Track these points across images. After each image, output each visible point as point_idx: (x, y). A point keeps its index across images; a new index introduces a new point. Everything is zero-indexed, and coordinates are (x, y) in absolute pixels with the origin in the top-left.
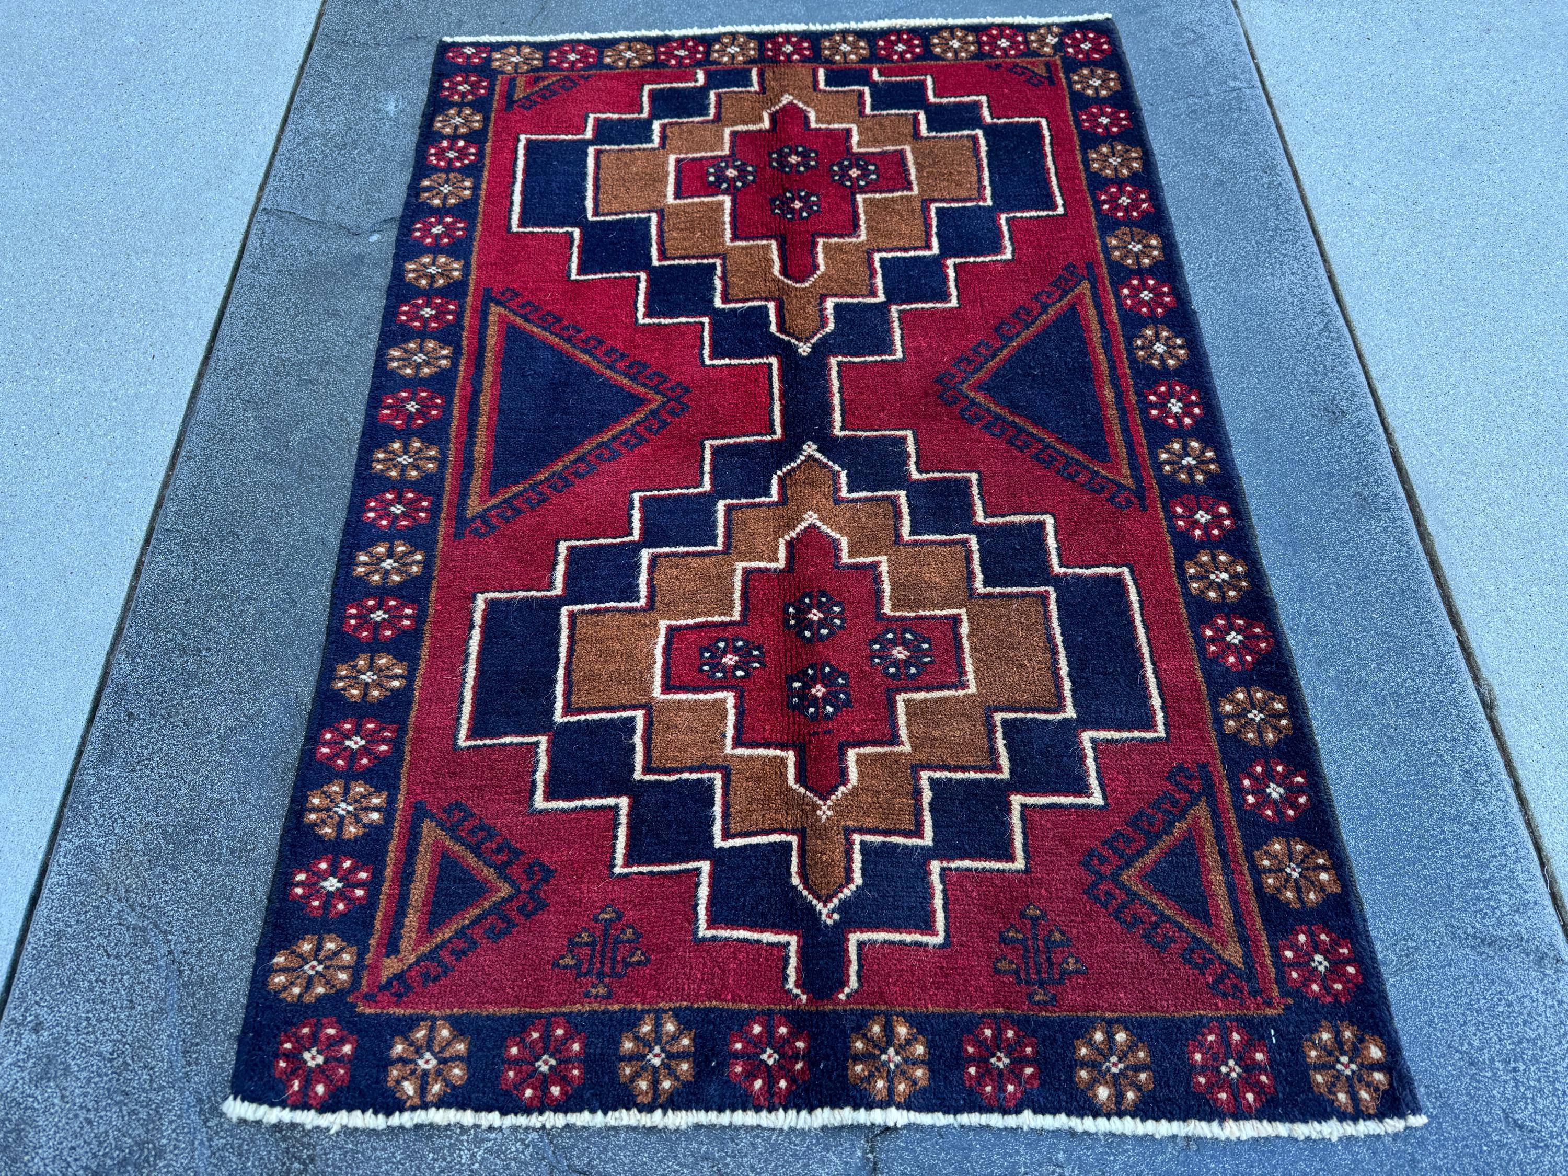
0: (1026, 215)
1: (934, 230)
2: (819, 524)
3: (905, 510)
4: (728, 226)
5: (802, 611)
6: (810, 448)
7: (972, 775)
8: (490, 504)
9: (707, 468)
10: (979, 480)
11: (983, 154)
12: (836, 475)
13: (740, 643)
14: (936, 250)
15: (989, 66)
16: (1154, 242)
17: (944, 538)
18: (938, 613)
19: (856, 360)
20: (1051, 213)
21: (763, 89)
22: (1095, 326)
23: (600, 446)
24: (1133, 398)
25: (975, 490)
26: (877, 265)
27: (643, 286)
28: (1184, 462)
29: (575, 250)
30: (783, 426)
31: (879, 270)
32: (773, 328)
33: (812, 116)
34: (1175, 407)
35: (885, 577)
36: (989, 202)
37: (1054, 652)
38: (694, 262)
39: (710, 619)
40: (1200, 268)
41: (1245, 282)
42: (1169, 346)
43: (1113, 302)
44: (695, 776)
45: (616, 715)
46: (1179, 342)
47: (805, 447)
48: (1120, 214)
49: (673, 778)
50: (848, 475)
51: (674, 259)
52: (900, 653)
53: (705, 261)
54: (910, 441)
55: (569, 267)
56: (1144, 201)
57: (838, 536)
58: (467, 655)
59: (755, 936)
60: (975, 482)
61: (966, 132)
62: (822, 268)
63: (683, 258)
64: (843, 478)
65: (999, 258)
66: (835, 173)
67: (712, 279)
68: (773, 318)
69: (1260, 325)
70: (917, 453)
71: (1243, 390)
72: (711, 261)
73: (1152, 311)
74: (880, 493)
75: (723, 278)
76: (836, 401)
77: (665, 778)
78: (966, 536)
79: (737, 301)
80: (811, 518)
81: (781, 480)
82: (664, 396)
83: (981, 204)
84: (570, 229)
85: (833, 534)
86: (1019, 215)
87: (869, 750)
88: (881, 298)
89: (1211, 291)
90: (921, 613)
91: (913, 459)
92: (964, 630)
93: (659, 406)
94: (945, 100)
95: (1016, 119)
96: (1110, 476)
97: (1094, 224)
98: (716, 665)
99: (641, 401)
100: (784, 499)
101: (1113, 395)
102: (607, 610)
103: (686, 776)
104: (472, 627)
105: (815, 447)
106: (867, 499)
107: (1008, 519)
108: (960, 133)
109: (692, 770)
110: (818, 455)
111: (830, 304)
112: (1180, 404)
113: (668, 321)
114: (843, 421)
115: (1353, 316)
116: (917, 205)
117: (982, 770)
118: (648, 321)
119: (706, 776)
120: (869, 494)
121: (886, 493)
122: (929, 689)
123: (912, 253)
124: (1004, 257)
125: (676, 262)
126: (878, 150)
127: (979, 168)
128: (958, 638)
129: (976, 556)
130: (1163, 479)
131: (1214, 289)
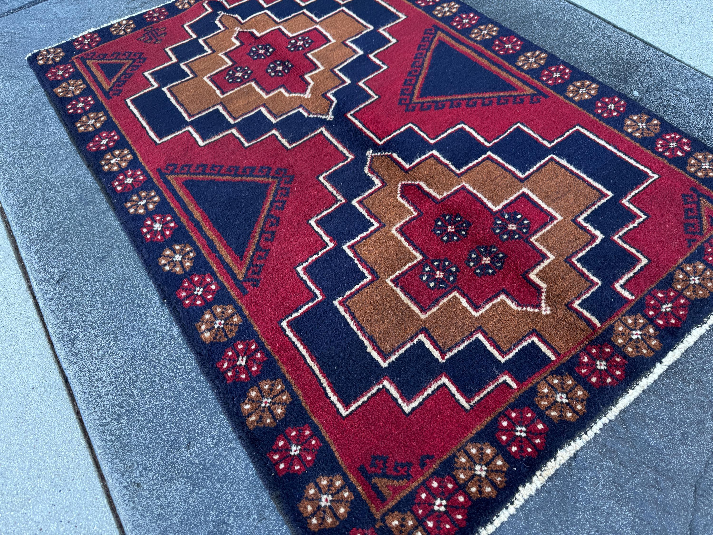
0: (306, 307)
1: (356, 261)
2: (302, 95)
3: (269, 116)
4: (475, 192)
5: (285, 67)
6: (330, 117)
7: (193, 59)
8: (436, 38)
9: (367, 89)
10: (243, 144)
11: (367, 342)
12: (309, 113)
13: (301, 49)
14: (345, 247)
15: (431, 458)
16: (207, 335)
17: (245, 116)
18: (231, 92)
19: (341, 165)
20: (290, 318)
21: (569, 307)
22: (223, 252)
23: (420, 74)
24: (183, 220)
25: (242, 140)
26: (372, 220)
27: (482, 140)
28: (145, 201)
29: (536, 136)
30: (350, 120)
31: (369, 218)
32: (395, 155)
33: (513, 305)
34: (158, 227)
35: (261, 92)
36: (336, 303)
37: (178, 102)
38: (471, 165)
39: (318, 50)
40: (170, 344)
41: (135, 350)
42: (173, 261)
43: (218, 274)
44: (287, 18)
45: (325, 17)
46: (167, 268)
47: (333, 117)
48: (240, 347)
49: (293, 15)
50: (304, 116)
51: (483, 161)
52: (239, 74)
53: (465, 168)
54: (286, 144)
55: (527, 127)
56: (228, 369)
57: (291, 95)
58: (390, 5)
59: (240, 3)
60: (245, 142)
61: (393, 358)
62: (400, 199)
63: (478, 164)
64: (306, 114)
65: (304, 265)
66: (451, 265)
67: (450, 161)
68: (400, 160)
69: (118, 319)
70: (280, 141)
71: (122, 267)
72: (462, 170)
73: (191, 281)
74: (284, 116)
75: (446, 165)
76: (334, 141)
77: (296, 14)
78: (236, 122)
79: (426, 158)
80: (308, 95)
81: (332, 102)
82: (415, 103)
83: (341, 298)
84: (553, 144)
85: (294, 95)
86: (311, 304)
87: (233, 48)
88: (354, 202)
89: (158, 328)
90: (238, 89)
91: (280, 138)
92: (218, 92)
93: (412, 98)
94: (434, 386)
95: (365, 398)
96: (180, 176)
97: (256, 328)
98: (303, 39)
99: (421, 96)
100: (324, 96)
101: (195, 216)
102: (357, 35)
103: (290, 17)
104: (397, 11)
105: (328, 119)
106: (289, 112)
107: (221, 136)
108: (397, 354)
109: (289, 19)
110: (324, 117)
111: (378, 183)
112: (155, 229)
113: (450, 131)
114: (324, 135)
115: (54, 367)
116: (379, 272)
117: (191, 62)
118: (460, 126)
119: (283, 20)
120: (289, 114)
121: (282, 118)
122: (222, 71)
123: (358, 238)
124: (302, 267)
125: (479, 160)
126: (441, 303)
127: (360, 328)
128: (218, 88)
129: (227, 116)
130: (154, 187)
131: (155, 332)
